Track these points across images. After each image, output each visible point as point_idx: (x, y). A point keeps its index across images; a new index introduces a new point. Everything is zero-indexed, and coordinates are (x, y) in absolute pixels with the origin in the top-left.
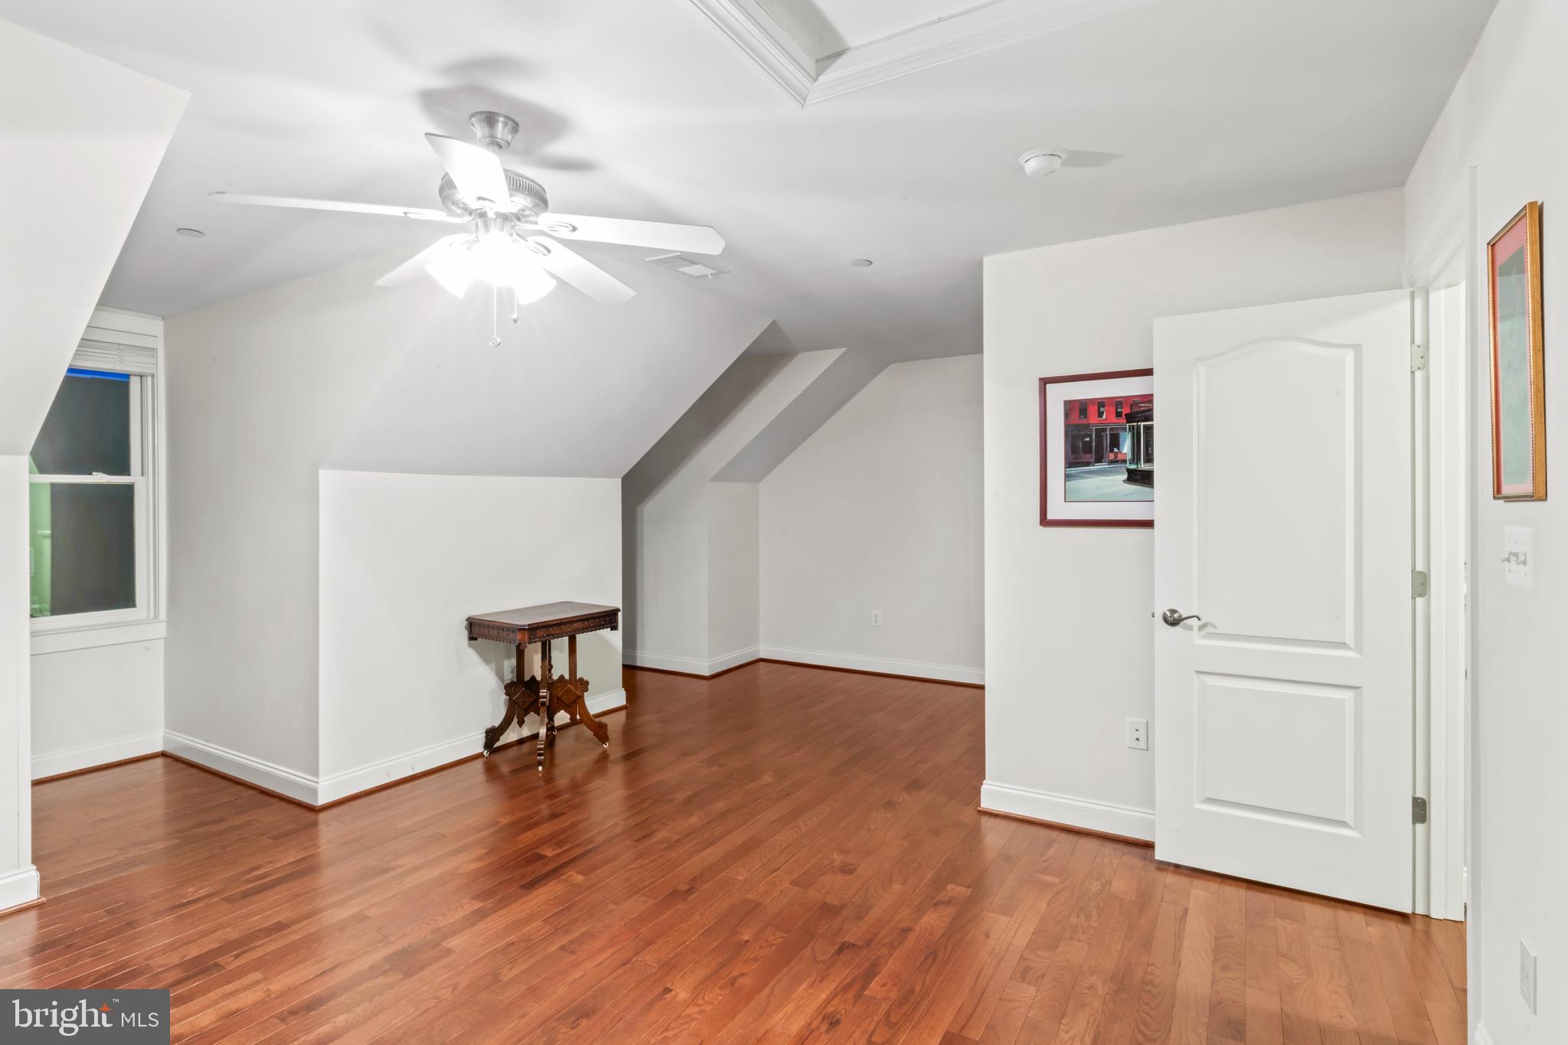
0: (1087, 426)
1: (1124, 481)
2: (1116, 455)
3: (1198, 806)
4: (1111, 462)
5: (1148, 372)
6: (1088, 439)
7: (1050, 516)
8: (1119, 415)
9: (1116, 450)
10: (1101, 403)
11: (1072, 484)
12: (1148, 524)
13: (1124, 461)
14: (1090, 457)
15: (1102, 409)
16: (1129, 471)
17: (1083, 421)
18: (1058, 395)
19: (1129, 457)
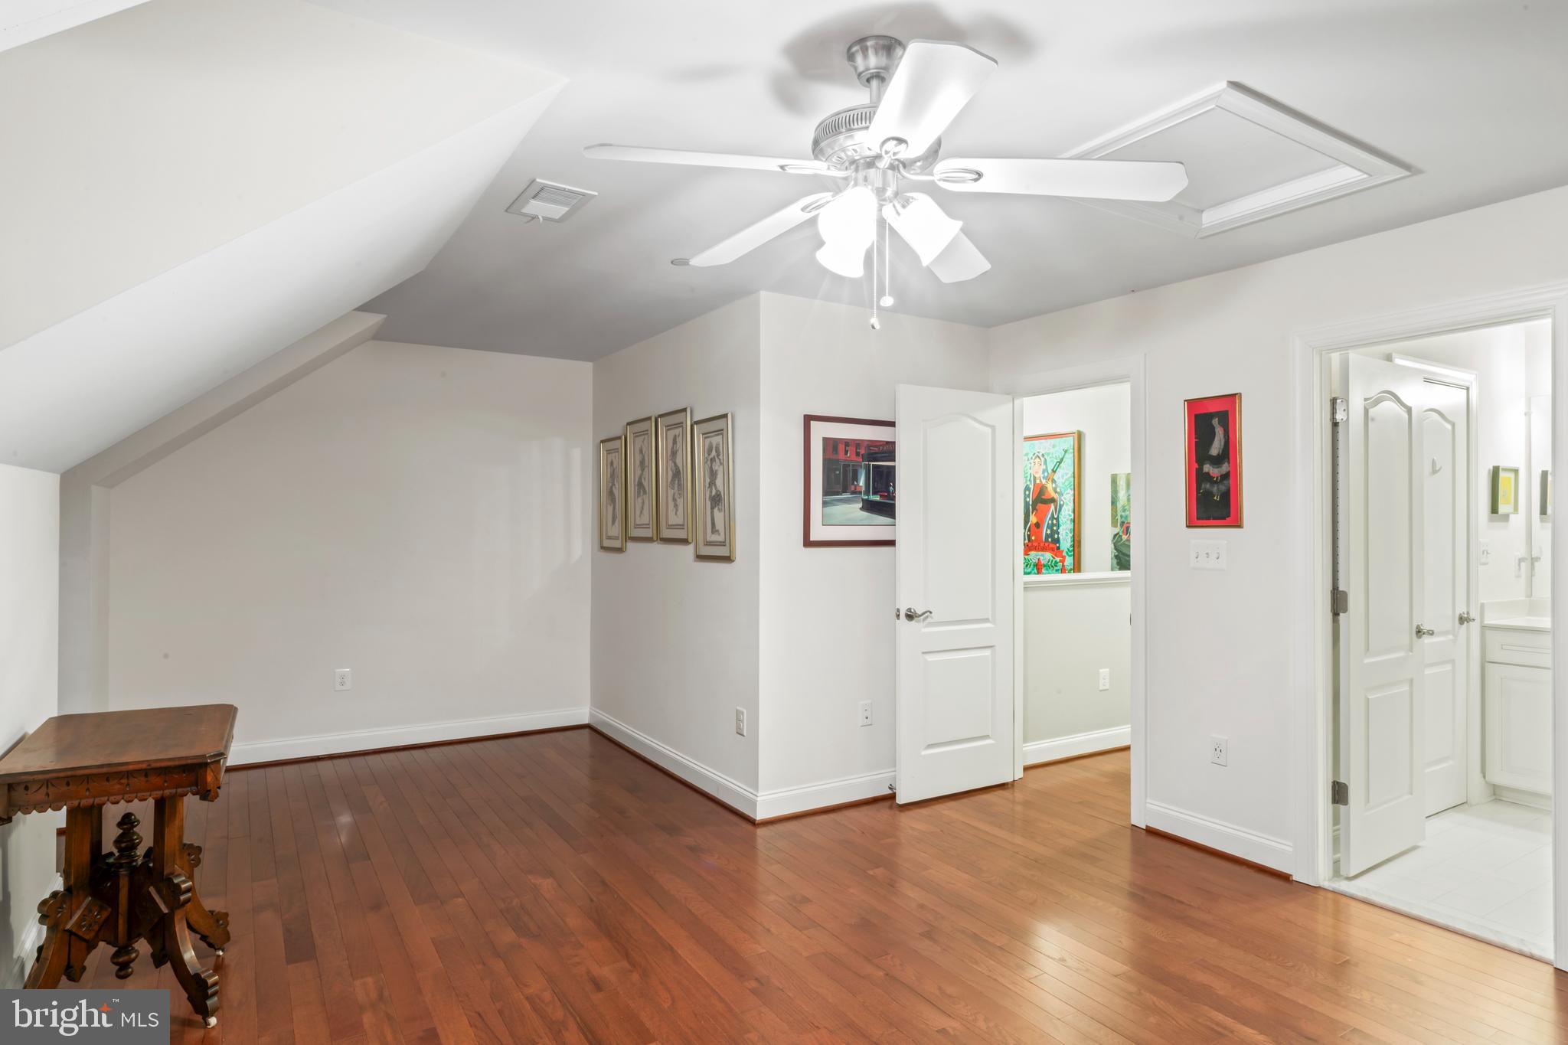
0: (838, 460)
1: (861, 509)
2: (856, 486)
3: (924, 753)
4: (853, 493)
5: (892, 424)
6: (838, 472)
7: (812, 538)
8: (858, 454)
9: (856, 483)
10: (847, 443)
11: (828, 509)
12: (891, 543)
13: (860, 493)
14: (839, 488)
15: (847, 448)
16: (863, 500)
17: (835, 457)
18: (819, 431)
19: (863, 489)
